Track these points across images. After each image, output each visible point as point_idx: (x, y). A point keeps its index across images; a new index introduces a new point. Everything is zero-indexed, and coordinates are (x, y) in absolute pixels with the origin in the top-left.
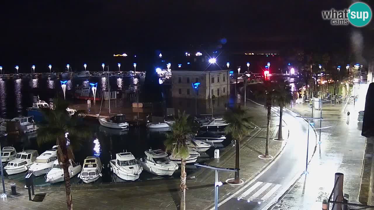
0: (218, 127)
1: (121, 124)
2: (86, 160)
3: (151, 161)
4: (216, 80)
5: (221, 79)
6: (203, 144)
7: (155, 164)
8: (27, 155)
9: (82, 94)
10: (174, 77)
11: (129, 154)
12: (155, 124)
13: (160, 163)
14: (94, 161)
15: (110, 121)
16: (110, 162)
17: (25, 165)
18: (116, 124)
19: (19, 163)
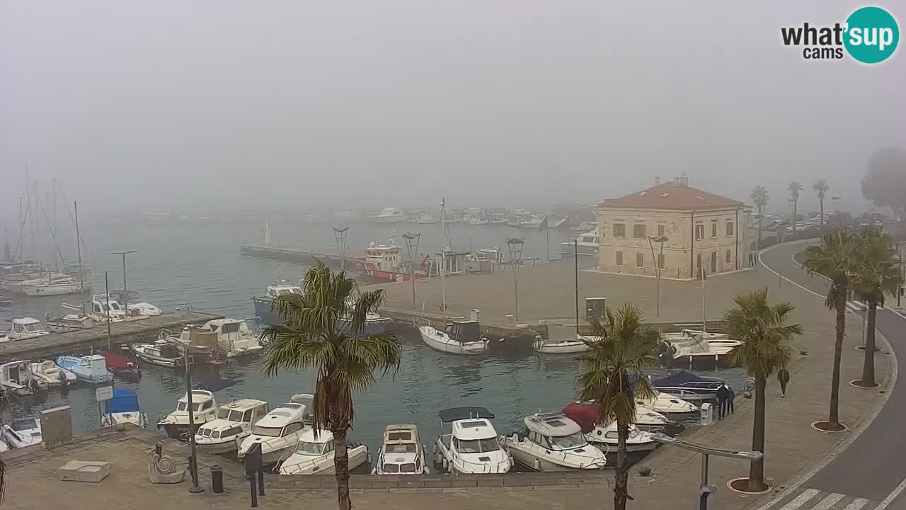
0: (717, 359)
1: (467, 343)
2: (388, 434)
3: (539, 444)
4: (708, 232)
5: (721, 231)
6: (677, 402)
7: (549, 453)
8: (244, 411)
9: (383, 265)
10: (605, 223)
11: (484, 424)
12: (555, 345)
13: (561, 451)
14: (408, 436)
15: (444, 334)
16: (440, 440)
17: (237, 436)
18: (457, 343)
19: (224, 429)
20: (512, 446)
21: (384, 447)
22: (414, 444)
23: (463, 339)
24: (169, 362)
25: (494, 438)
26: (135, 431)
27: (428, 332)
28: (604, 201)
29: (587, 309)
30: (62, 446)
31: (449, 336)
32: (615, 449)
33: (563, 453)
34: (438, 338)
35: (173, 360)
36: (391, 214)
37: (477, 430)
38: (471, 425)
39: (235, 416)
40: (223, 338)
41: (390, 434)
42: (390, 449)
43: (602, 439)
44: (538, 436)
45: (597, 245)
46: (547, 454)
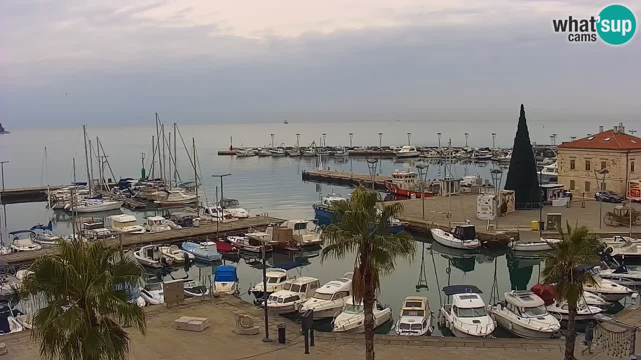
1: (467, 241)
6: (616, 286)
7: (519, 318)
8: (301, 284)
9: (403, 186)
10: (563, 159)
11: (476, 297)
12: (525, 245)
13: (527, 318)
14: (419, 305)
15: (450, 235)
16: (443, 308)
17: (295, 303)
18: (460, 241)
19: (286, 297)
20: (496, 313)
21: (402, 311)
22: (423, 310)
23: (463, 238)
24: (255, 248)
25: (483, 307)
26: (227, 298)
27: (437, 233)
28: (562, 144)
29: (548, 222)
30: (177, 306)
31: (454, 236)
32: (567, 317)
33: (528, 320)
34: (445, 237)
35: (259, 248)
36: (408, 151)
37: (471, 301)
38: (466, 297)
39: (295, 288)
40: (296, 232)
41: (407, 302)
42: (406, 313)
43: (559, 310)
44: (513, 307)
45: (557, 174)
46: (518, 320)
